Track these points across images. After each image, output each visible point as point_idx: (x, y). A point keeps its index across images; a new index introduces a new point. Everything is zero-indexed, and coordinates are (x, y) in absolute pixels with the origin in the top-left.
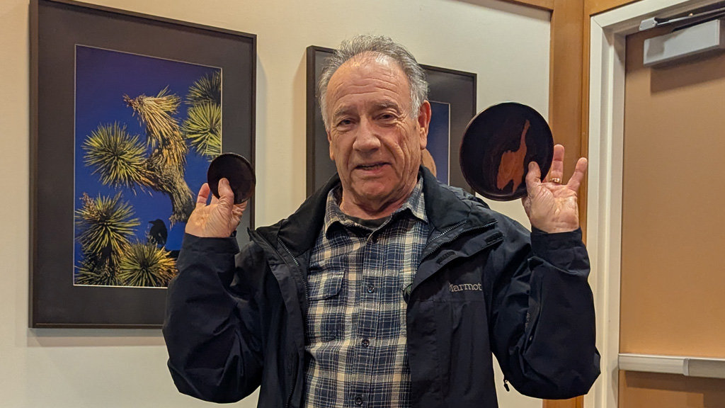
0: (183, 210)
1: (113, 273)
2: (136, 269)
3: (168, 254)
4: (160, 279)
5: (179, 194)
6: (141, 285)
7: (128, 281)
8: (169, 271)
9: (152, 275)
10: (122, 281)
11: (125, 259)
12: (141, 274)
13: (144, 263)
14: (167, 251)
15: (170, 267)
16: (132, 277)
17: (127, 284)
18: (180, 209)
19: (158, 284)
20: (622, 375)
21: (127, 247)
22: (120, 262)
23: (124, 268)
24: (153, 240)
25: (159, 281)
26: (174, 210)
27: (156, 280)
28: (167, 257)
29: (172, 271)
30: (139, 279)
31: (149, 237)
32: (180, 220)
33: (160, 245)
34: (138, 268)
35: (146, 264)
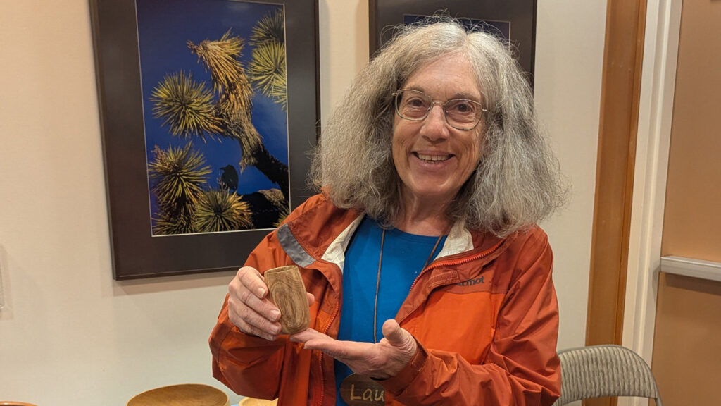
0: (252, 154)
1: (189, 221)
2: (210, 216)
3: (240, 198)
4: (234, 223)
5: (247, 138)
6: (217, 231)
7: (203, 228)
8: (242, 215)
9: (227, 220)
10: (198, 228)
11: (199, 207)
12: (215, 220)
13: (217, 208)
14: (239, 195)
15: (242, 211)
16: (208, 224)
17: (203, 231)
18: (249, 153)
19: (232, 228)
20: (662, 276)
21: (201, 195)
22: (194, 210)
23: (200, 215)
24: (224, 186)
25: (232, 225)
26: (243, 154)
27: (230, 225)
28: (239, 201)
29: (245, 214)
30: (214, 225)
31: (221, 183)
32: (249, 164)
33: (232, 191)
34: (212, 214)
35: (219, 210)
